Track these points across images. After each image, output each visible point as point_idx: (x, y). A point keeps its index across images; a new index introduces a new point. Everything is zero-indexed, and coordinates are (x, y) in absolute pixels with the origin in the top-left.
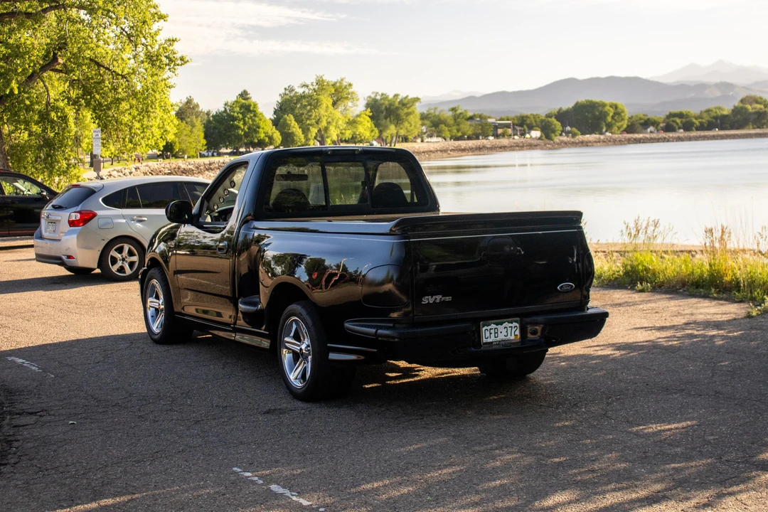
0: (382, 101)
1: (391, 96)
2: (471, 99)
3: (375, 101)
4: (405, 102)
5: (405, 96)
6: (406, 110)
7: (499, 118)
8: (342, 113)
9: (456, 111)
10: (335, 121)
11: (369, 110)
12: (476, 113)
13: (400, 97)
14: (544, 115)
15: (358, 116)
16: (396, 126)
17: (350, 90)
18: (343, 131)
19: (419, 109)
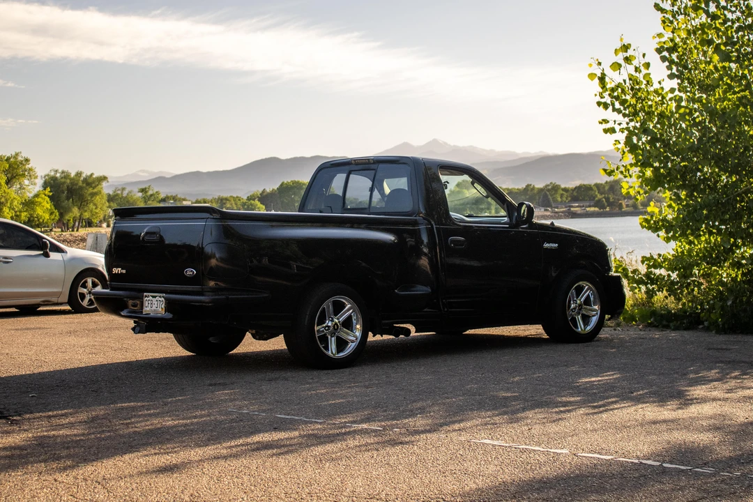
0: (63, 180)
1: (73, 175)
2: (161, 179)
3: (54, 179)
4: (90, 181)
5: (89, 174)
6: (91, 190)
7: (194, 201)
8: (16, 192)
9: (146, 192)
10: (9, 202)
11: (49, 189)
12: (169, 195)
13: (84, 175)
14: (245, 198)
15: (37, 196)
16: (79, 209)
17: (27, 166)
18: (18, 213)
19: (106, 189)
